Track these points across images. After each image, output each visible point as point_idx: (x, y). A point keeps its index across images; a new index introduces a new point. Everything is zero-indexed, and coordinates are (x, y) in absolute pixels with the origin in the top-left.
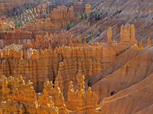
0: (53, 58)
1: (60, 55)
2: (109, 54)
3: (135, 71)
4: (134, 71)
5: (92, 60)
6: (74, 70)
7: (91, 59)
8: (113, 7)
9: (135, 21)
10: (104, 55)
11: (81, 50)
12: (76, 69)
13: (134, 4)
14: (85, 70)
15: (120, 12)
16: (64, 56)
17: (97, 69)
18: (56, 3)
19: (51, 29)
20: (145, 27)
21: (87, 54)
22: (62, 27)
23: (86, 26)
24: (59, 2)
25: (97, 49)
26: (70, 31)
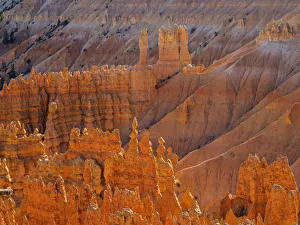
0: (30, 95)
1: (43, 90)
2: (145, 84)
3: (206, 115)
4: (202, 114)
5: (112, 97)
6: (74, 118)
7: (109, 96)
8: (40, 16)
9: (105, 40)
10: (134, 86)
11: (88, 77)
12: (79, 118)
13: (95, 6)
14: (98, 118)
15: (66, 23)
16: (52, 91)
17: (123, 116)
20: (130, 52)
21: (101, 85)
25: (119, 75)
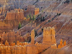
2: (33, 52)
11: (9, 49)
18: (15, 6)
19: (5, 28)
21: (14, 52)
22: (14, 27)
23: (33, 26)
24: (17, 6)
26: (21, 30)
